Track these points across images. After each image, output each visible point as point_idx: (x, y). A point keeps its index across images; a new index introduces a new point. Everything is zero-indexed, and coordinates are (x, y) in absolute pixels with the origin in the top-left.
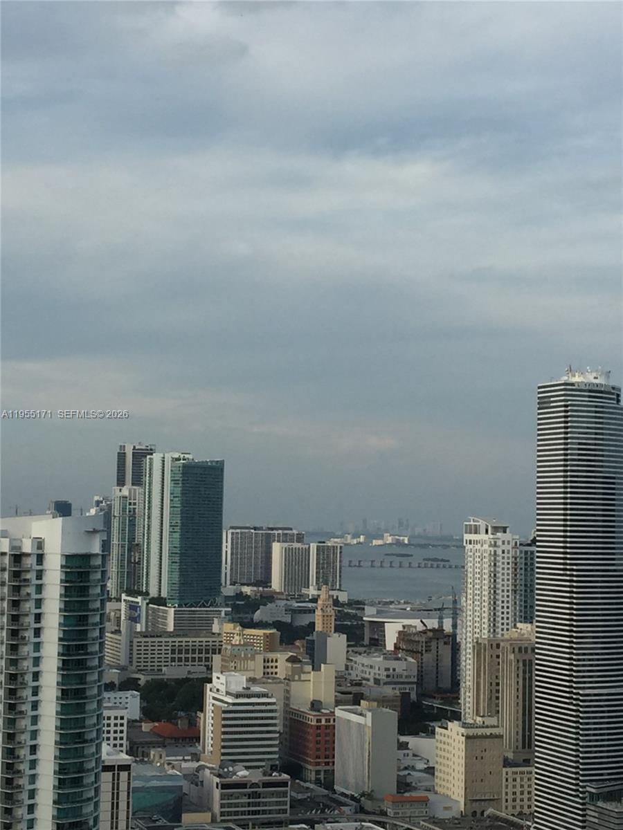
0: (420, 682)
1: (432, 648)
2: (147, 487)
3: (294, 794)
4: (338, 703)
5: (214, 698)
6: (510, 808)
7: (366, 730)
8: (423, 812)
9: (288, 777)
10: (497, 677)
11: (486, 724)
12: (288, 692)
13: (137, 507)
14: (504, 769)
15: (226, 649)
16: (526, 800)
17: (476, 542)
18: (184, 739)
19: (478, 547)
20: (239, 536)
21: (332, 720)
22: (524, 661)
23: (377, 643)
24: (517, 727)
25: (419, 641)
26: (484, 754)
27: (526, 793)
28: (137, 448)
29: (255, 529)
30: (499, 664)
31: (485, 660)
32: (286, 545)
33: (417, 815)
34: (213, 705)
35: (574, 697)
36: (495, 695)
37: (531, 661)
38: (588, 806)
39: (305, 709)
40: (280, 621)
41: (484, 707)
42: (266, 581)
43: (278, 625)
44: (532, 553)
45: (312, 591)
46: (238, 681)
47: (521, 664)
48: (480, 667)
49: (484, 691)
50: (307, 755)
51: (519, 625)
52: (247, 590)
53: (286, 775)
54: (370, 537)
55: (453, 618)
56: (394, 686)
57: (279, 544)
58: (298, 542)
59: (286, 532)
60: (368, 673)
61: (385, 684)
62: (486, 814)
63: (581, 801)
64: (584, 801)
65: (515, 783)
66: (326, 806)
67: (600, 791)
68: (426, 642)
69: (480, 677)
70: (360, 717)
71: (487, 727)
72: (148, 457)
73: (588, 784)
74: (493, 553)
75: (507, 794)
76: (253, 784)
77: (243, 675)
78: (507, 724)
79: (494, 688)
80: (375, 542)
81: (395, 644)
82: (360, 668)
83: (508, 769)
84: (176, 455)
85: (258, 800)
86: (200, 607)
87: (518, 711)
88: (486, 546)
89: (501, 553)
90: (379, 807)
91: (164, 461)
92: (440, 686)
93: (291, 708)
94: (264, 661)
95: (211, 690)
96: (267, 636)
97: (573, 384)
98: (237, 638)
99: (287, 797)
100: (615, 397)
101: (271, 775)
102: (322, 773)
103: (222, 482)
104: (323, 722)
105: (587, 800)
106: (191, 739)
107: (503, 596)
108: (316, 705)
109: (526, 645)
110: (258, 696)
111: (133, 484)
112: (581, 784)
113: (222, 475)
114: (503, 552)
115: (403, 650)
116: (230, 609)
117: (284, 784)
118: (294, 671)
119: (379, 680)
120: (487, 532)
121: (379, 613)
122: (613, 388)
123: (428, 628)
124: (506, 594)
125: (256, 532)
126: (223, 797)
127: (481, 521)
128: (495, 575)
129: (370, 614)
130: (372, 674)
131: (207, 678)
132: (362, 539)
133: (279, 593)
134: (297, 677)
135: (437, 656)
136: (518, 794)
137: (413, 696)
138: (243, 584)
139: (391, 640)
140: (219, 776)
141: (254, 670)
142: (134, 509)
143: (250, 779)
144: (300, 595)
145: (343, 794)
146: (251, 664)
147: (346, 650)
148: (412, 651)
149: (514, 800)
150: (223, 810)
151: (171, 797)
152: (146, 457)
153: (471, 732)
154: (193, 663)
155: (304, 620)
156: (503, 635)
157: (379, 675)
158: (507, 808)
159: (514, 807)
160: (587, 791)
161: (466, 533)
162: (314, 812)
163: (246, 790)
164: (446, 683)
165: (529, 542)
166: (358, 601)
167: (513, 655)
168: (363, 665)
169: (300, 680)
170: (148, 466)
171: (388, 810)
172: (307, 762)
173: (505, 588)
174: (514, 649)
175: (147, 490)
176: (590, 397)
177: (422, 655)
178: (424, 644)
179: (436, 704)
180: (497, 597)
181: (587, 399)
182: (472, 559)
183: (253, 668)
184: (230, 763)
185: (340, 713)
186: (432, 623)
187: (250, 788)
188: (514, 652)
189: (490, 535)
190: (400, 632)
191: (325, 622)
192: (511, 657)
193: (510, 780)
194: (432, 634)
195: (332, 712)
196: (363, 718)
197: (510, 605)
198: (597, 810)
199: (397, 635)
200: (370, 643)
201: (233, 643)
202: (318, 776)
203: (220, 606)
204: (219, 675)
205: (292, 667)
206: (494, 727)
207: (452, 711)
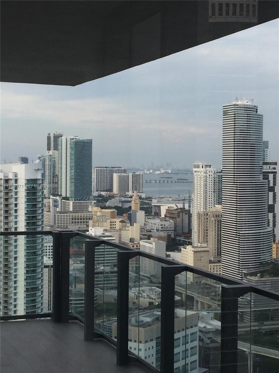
0: (175, 230)
1: (180, 216)
2: (60, 151)
4: (141, 239)
6: (212, 280)
7: (153, 249)
10: (207, 227)
11: (202, 246)
12: (120, 235)
14: (210, 265)
15: (94, 218)
17: (199, 172)
19: (199, 173)
20: (99, 171)
21: (139, 246)
22: (218, 220)
23: (158, 214)
24: (215, 247)
25: (175, 213)
26: (201, 258)
28: (55, 134)
30: (207, 222)
31: (202, 220)
32: (119, 174)
37: (221, 220)
38: (244, 279)
39: (128, 241)
41: (201, 240)
42: (111, 190)
43: (116, 207)
44: (221, 176)
45: (130, 193)
46: (100, 231)
47: (217, 222)
51: (216, 206)
52: (103, 193)
54: (155, 170)
55: (189, 203)
56: (165, 232)
57: (116, 174)
58: (124, 173)
59: (119, 169)
60: (153, 227)
61: (161, 231)
62: (202, 282)
63: (241, 276)
65: (214, 270)
67: (249, 272)
68: (178, 214)
70: (150, 244)
71: (203, 247)
72: (60, 138)
73: (244, 269)
74: (205, 176)
76: (107, 272)
77: (102, 228)
78: (211, 246)
79: (206, 232)
80: (157, 172)
81: (165, 214)
82: (150, 225)
83: (211, 264)
84: (72, 137)
85: (109, 279)
86: (83, 201)
87: (215, 241)
88: (202, 173)
90: (159, 281)
91: (67, 140)
92: (184, 231)
93: (122, 241)
94: (110, 223)
97: (238, 105)
98: (99, 213)
100: (255, 110)
101: (113, 269)
102: (135, 268)
103: (91, 148)
104: (135, 247)
105: (243, 276)
108: (132, 240)
110: (108, 236)
111: (54, 150)
112: (241, 269)
113: (91, 145)
114: (209, 176)
115: (168, 217)
116: (96, 201)
119: (158, 229)
120: (203, 167)
121: (158, 202)
122: (255, 106)
123: (179, 208)
124: (210, 193)
125: (107, 169)
127: (200, 163)
128: (206, 185)
129: (154, 202)
130: (155, 227)
131: (87, 230)
132: (151, 171)
133: (116, 194)
134: (124, 229)
135: (182, 219)
137: (173, 236)
138: (101, 191)
139: (163, 213)
141: (106, 226)
142: (55, 160)
143: (105, 270)
144: (125, 195)
145: (143, 276)
147: (144, 217)
148: (172, 217)
153: (196, 250)
154: (81, 224)
155: (126, 206)
156: (209, 210)
157: (158, 227)
160: (243, 272)
161: (194, 168)
163: (104, 275)
164: (186, 230)
165: (220, 171)
166: (150, 197)
168: (152, 223)
169: (125, 230)
170: (60, 142)
173: (210, 191)
174: (214, 215)
175: (60, 152)
176: (245, 110)
177: (176, 219)
178: (177, 214)
179: (182, 239)
180: (207, 194)
181: (243, 111)
182: (196, 179)
183: (105, 225)
184: (97, 264)
185: (142, 243)
186: (180, 206)
188: (214, 217)
189: (204, 169)
190: (167, 210)
191: (136, 206)
192: (213, 219)
193: (212, 269)
194: (180, 210)
195: (138, 243)
196: (152, 245)
197: (212, 197)
198: (247, 280)
199: (166, 211)
200: (155, 214)
201: (97, 215)
202: (133, 269)
203: (92, 200)
204: (92, 228)
205: (122, 225)
206: (205, 247)
207: (188, 241)
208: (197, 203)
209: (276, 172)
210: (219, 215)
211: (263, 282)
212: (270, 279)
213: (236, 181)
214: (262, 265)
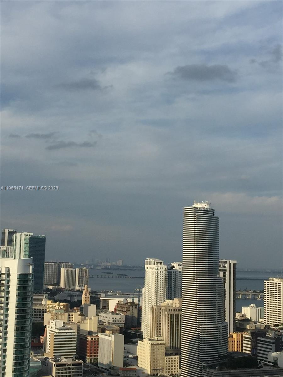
0: (126, 323)
1: (130, 310)
2: (14, 246)
3: (84, 369)
4: (99, 332)
5: (50, 331)
6: (167, 372)
7: (112, 342)
8: (134, 374)
9: (83, 361)
10: (160, 321)
11: (158, 339)
12: (79, 327)
13: (9, 254)
14: (165, 357)
15: (53, 311)
16: (173, 369)
17: (150, 268)
18: (36, 347)
19: (151, 270)
20: (48, 266)
21: (97, 339)
22: (171, 315)
23: (106, 308)
24: (168, 340)
25: (125, 307)
26: (158, 351)
27: (173, 366)
28: (10, 230)
29: (54, 263)
30: (161, 316)
31: (155, 314)
32: (66, 269)
33: (132, 375)
34: (50, 333)
35: (198, 328)
36: (159, 328)
37: (181, 315)
38: (203, 371)
39: (86, 334)
40: (66, 300)
41: (155, 333)
42: (58, 283)
44: (171, 272)
45: (77, 288)
46: (60, 324)
47: (170, 316)
48: (153, 317)
49: (155, 326)
50: (87, 353)
51: (166, 300)
52: (51, 287)
53: (81, 361)
55: (138, 298)
56: (116, 325)
57: (64, 269)
58: (71, 268)
59: (67, 264)
60: (105, 320)
61: (112, 324)
62: (158, 375)
63: (200, 369)
64: (201, 369)
65: (169, 362)
66: (97, 373)
67: (208, 365)
68: (128, 308)
69: (153, 321)
70: (109, 337)
71: (159, 340)
72: (15, 234)
73: (203, 362)
74: (156, 272)
75: (166, 367)
76: (68, 364)
77: (62, 321)
78: (165, 339)
79: (159, 325)
81: (115, 308)
82: (102, 318)
83: (167, 357)
84: (27, 233)
85: (70, 371)
86: (35, 294)
87: (168, 334)
88: (154, 270)
89: (160, 272)
90: (117, 373)
91: (21, 236)
92: (133, 324)
93: (81, 334)
94: (68, 316)
95: (49, 327)
96: (65, 306)
97: (197, 208)
98: (58, 306)
99: (81, 369)
100: (213, 213)
101: (75, 361)
102: (93, 360)
103: (45, 244)
104: (94, 340)
105: (202, 369)
106: (39, 347)
107: (160, 289)
108: (90, 333)
109: (172, 308)
110: (68, 329)
111: (8, 245)
112: (200, 362)
113: (45, 241)
114: (161, 272)
115: (118, 310)
116: (47, 295)
117: (80, 364)
118: (82, 319)
119: (110, 323)
120: (154, 264)
121: (107, 296)
122: (212, 210)
123: (129, 302)
124: (161, 288)
125: (55, 264)
126: (56, 369)
127: (152, 260)
128: (157, 281)
129: (103, 296)
130: (107, 320)
131: (41, 322)
132: (92, 266)
133: (64, 288)
134: (83, 322)
135: (132, 313)
136: (170, 366)
138: (49, 285)
139: (112, 307)
140: (55, 361)
141: (64, 319)
142: (8, 255)
143: (67, 362)
144: (72, 289)
145: (102, 368)
146: (63, 317)
147: (96, 310)
148: (123, 311)
149: (169, 369)
150: (56, 375)
151: (37, 370)
152: (14, 234)
153: (153, 342)
154: (34, 317)
155: (76, 299)
156: (160, 304)
157: (110, 320)
158: (166, 372)
159: (169, 372)
160: (203, 365)
161: (146, 264)
162: (92, 375)
163: (65, 367)
164: (136, 323)
165: (170, 268)
166: (95, 291)
167: (167, 312)
168: (103, 317)
169: (84, 323)
170: (15, 238)
171: (121, 374)
172: (87, 355)
173: (161, 286)
174: (167, 310)
175: (14, 247)
176: (204, 213)
177: (126, 312)
178: (127, 308)
179: (132, 332)
180: (158, 290)
181: (203, 214)
182: (148, 275)
183: (63, 318)
184: (59, 356)
185: (100, 335)
186: (130, 300)
187: (67, 366)
188: (167, 311)
189: (155, 265)
190: (117, 303)
191: (86, 300)
192: (166, 313)
193: (168, 361)
194: (130, 304)
195: (96, 335)
196: (110, 337)
197: (163, 293)
198: (206, 372)
199: (116, 305)
200: (103, 308)
201: (56, 308)
202: (91, 361)
203: (43, 294)
204: (52, 321)
205: (81, 318)
206: (162, 340)
207: (139, 334)
208: (148, 298)
209: (226, 270)
210: (172, 310)
211: (221, 374)
212: (227, 371)
213: (195, 278)
214: (220, 358)
